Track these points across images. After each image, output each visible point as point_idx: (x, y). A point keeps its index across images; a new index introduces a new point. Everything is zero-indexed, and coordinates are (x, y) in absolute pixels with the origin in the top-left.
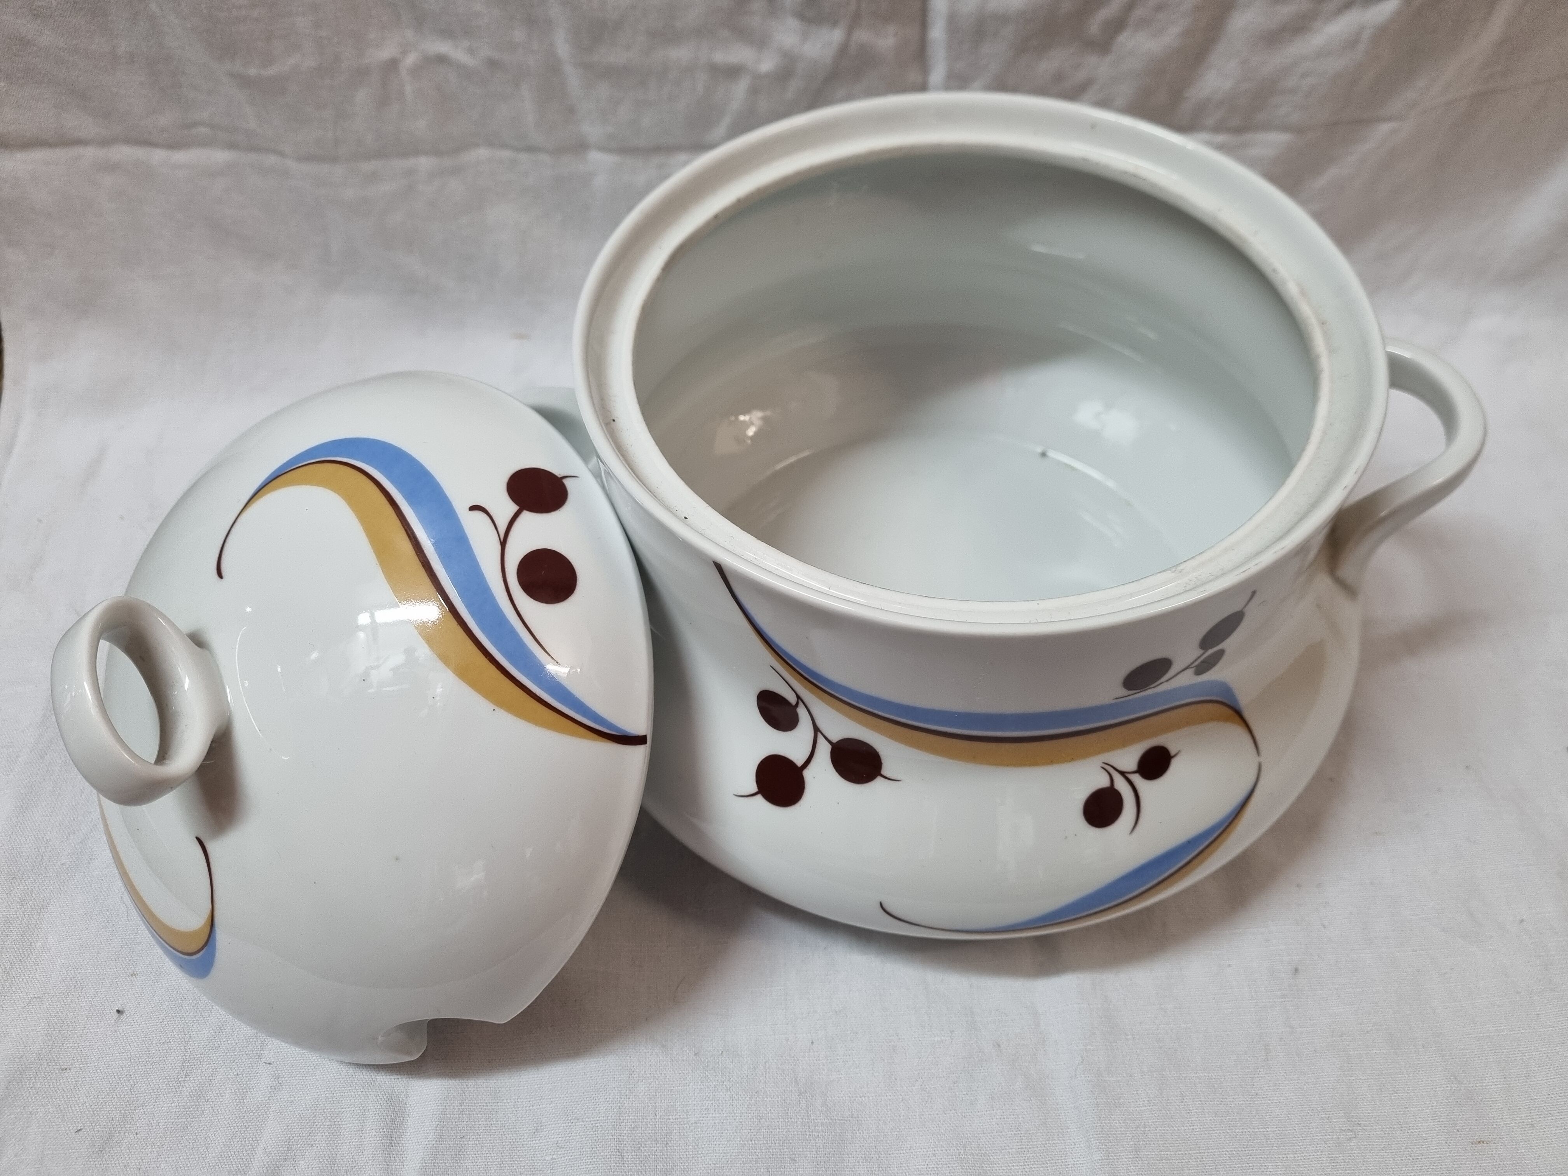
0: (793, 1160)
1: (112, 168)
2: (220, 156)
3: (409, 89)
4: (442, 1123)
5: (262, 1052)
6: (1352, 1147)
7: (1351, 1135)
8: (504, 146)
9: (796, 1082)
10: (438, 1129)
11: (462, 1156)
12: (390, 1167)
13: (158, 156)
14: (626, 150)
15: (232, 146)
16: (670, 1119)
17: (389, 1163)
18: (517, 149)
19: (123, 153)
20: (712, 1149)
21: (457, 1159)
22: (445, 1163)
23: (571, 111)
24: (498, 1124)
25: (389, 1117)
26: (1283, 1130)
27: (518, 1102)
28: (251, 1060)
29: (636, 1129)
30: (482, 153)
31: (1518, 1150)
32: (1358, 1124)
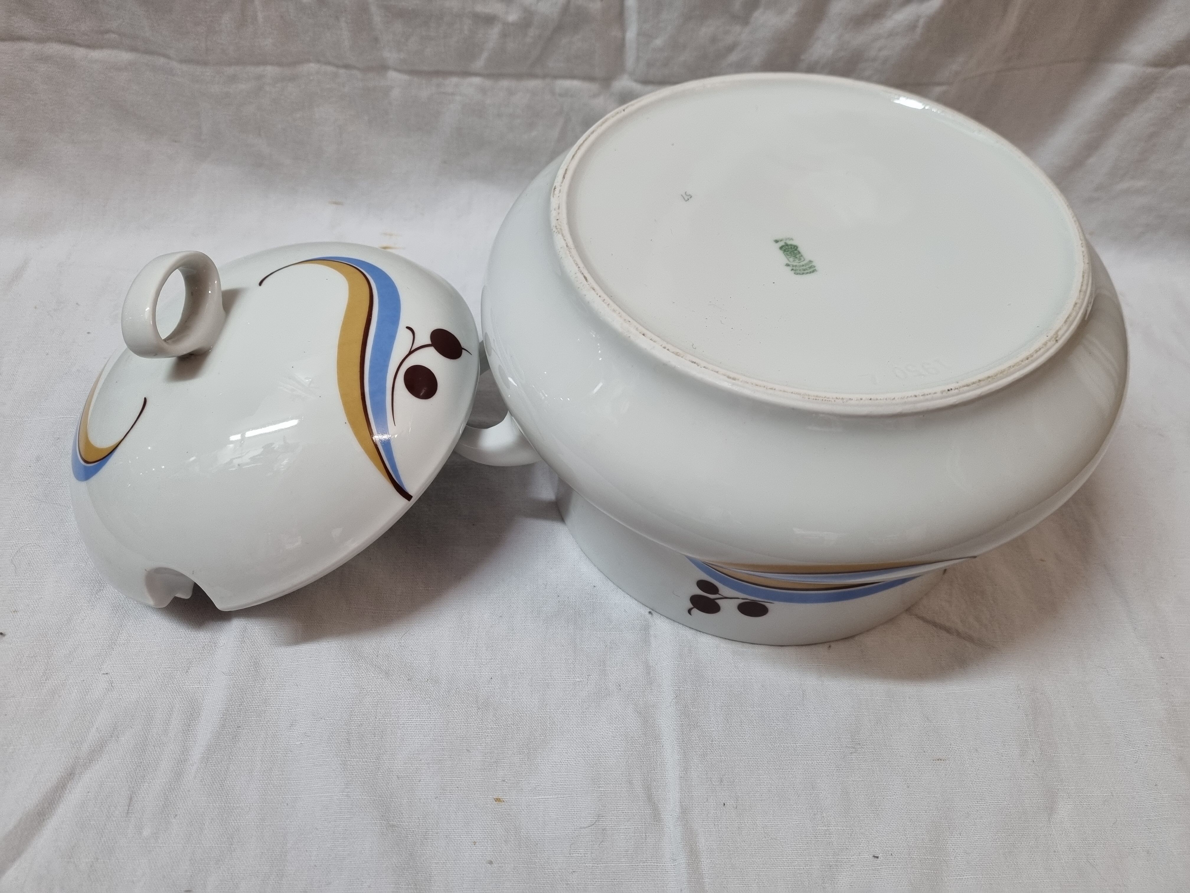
0: (468, 751)
1: (45, 59)
2: (125, 56)
3: (260, 16)
4: (225, 717)
5: (102, 666)
6: (852, 758)
7: (853, 750)
8: (329, 63)
9: (477, 701)
10: (222, 720)
11: (237, 739)
12: (186, 744)
13: (79, 53)
14: (413, 72)
15: (133, 49)
16: (386, 721)
17: (185, 742)
18: (338, 66)
19: (54, 48)
20: (413, 741)
21: (233, 741)
22: (225, 743)
23: (376, 40)
24: (265, 720)
25: (189, 712)
26: (807, 745)
27: (281, 706)
28: (94, 671)
29: (361, 726)
30: (312, 67)
31: (964, 765)
32: (859, 744)
